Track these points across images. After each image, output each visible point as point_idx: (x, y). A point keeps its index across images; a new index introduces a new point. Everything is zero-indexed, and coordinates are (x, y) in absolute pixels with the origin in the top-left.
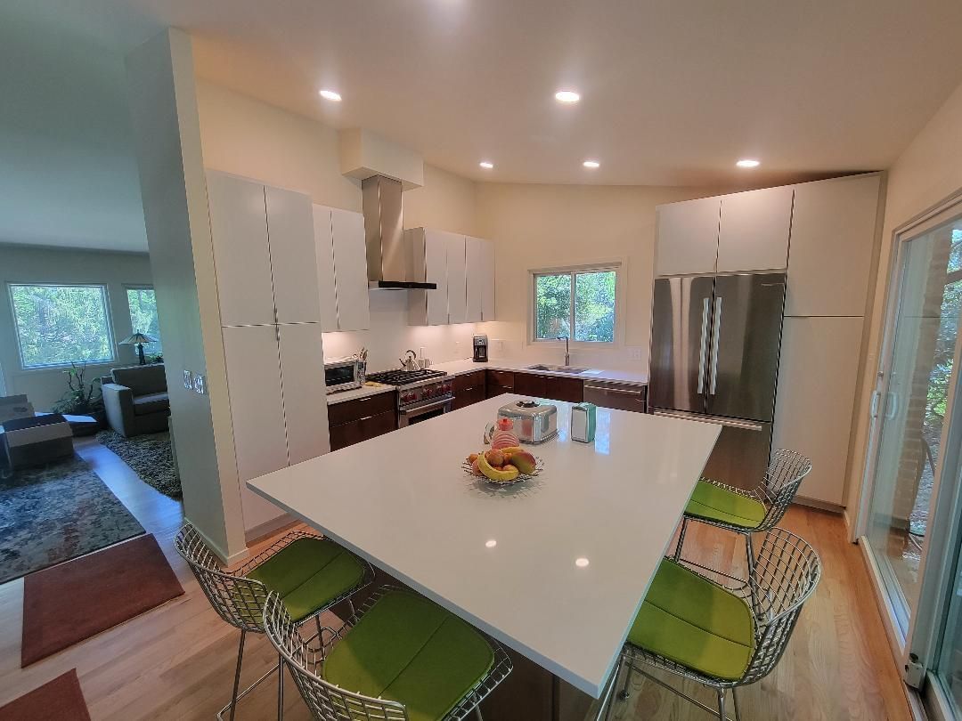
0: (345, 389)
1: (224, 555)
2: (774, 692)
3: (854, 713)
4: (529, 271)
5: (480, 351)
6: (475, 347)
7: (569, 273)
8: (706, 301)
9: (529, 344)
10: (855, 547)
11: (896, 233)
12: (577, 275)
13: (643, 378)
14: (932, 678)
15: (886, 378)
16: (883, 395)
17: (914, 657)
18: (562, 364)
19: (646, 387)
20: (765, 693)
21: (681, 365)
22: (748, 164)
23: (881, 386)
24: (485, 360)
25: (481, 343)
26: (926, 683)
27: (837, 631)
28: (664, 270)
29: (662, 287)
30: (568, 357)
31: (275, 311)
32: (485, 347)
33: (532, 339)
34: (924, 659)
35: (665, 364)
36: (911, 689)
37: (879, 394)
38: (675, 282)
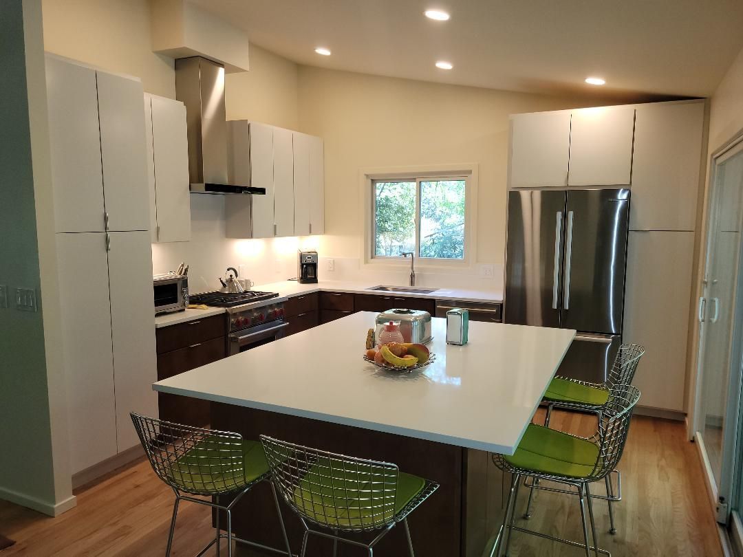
0: (167, 311)
1: (47, 504)
2: (622, 542)
3: (680, 547)
4: (367, 176)
5: (308, 270)
6: (302, 265)
7: (413, 180)
8: (559, 215)
9: (366, 262)
10: (693, 445)
11: (714, 157)
12: (423, 184)
13: (498, 296)
14: (735, 514)
15: (709, 285)
16: (708, 301)
17: (721, 499)
18: (407, 285)
19: (502, 305)
20: (616, 544)
21: (534, 283)
22: (595, 81)
23: (706, 293)
24: (314, 280)
25: (309, 261)
26: (730, 519)
27: (673, 502)
28: (517, 183)
29: (514, 199)
30: (412, 276)
31: (106, 219)
32: (314, 266)
33: (370, 257)
34: (728, 500)
35: (517, 283)
36: (721, 525)
37: (704, 300)
38: (525, 195)
